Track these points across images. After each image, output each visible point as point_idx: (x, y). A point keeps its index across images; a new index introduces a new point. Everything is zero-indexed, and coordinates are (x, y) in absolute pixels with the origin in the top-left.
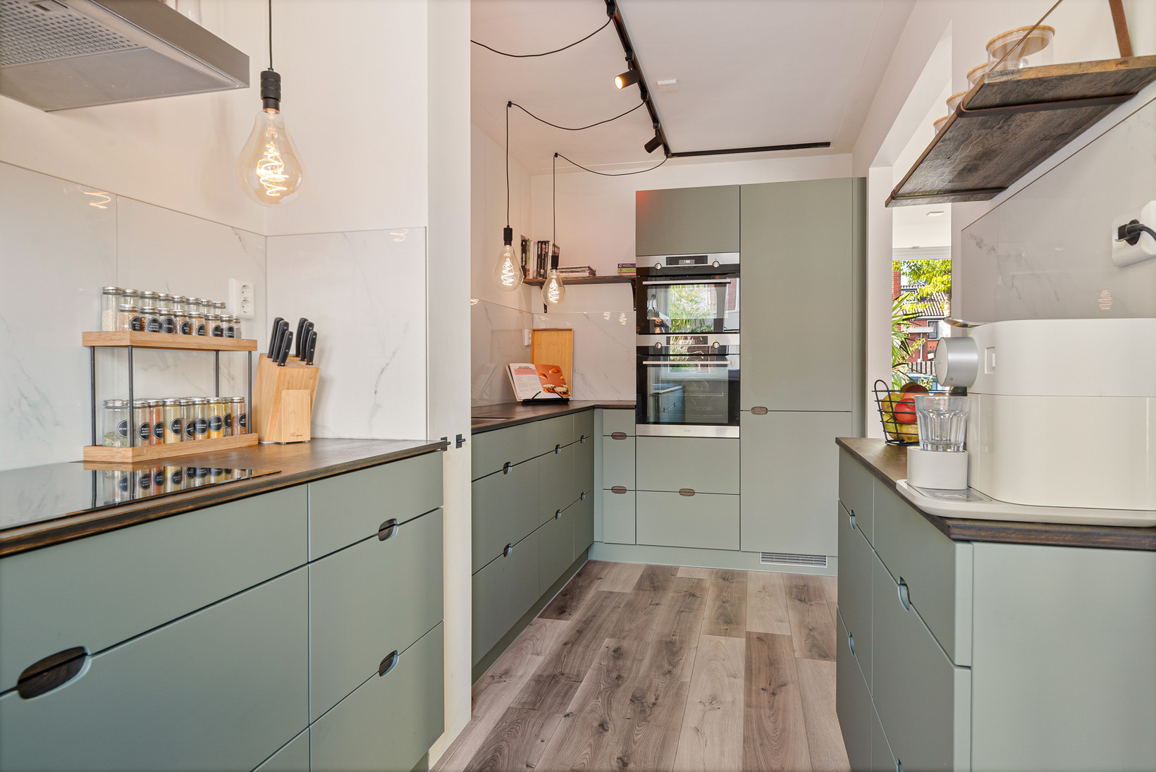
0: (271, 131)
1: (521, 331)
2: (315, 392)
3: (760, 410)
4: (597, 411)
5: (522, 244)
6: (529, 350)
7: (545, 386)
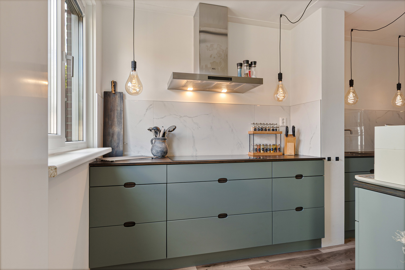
0: (280, 86)
2: (296, 143)
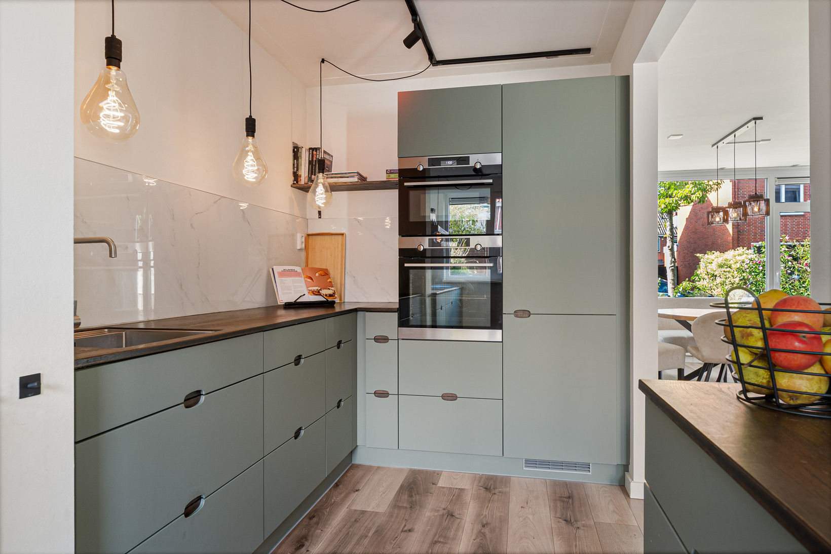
1: (293, 236)
3: (523, 314)
4: (360, 314)
5: (294, 150)
6: (303, 254)
7: (310, 288)
